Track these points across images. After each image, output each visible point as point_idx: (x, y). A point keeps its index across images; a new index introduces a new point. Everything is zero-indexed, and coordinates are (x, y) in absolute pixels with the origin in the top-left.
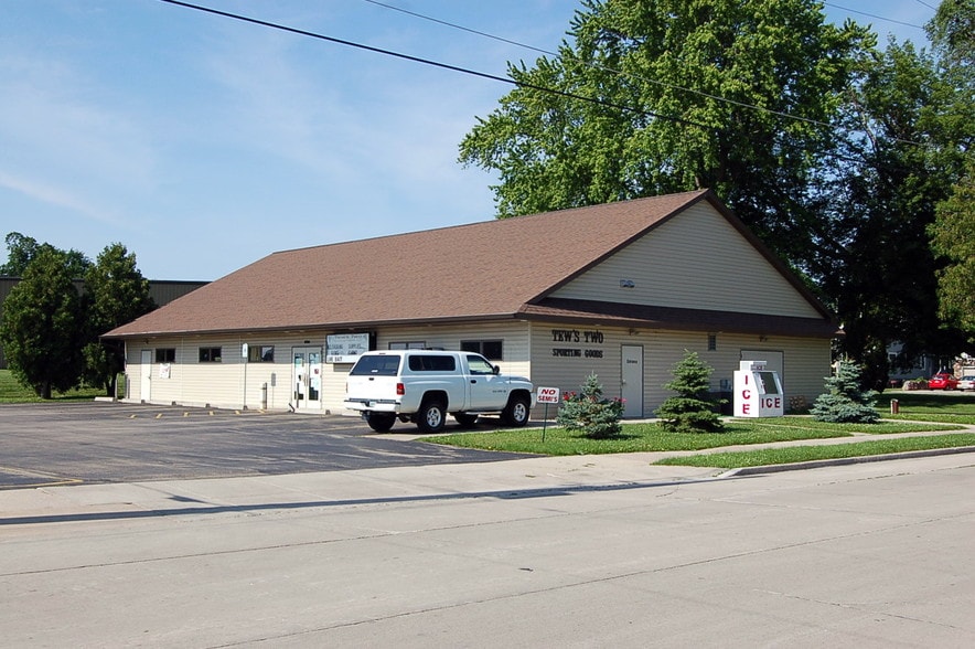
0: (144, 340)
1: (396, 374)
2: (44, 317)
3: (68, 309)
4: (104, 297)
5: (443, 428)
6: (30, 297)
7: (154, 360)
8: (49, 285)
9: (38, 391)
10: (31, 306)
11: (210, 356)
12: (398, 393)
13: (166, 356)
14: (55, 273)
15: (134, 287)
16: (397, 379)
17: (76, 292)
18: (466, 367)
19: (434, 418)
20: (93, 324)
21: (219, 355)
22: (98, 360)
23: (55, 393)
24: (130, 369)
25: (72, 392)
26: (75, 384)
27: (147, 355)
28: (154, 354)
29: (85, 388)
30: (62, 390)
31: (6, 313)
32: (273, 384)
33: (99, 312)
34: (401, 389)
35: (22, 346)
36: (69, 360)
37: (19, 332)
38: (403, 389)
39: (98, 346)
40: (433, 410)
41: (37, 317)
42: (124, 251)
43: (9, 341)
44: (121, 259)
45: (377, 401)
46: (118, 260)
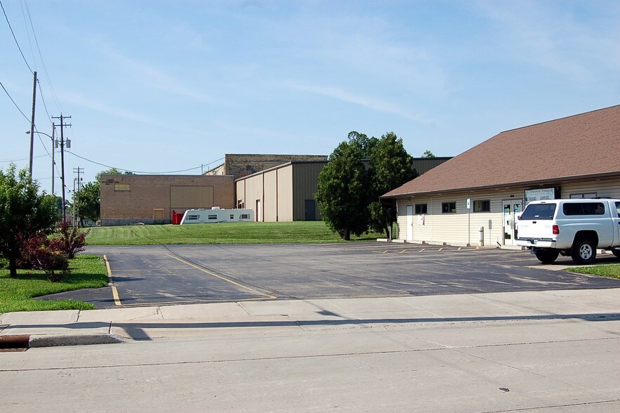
0: (407, 198)
1: (552, 218)
2: (343, 185)
3: (358, 179)
4: (381, 170)
5: (594, 260)
6: (334, 173)
7: (414, 212)
8: (345, 163)
9: (342, 235)
10: (334, 178)
11: (449, 208)
12: (554, 233)
13: (421, 210)
14: (349, 156)
15: (401, 162)
16: (553, 222)
17: (364, 168)
18: (614, 213)
19: (586, 252)
20: (375, 189)
21: (454, 208)
22: (378, 213)
23: (353, 236)
24: (400, 219)
25: (364, 235)
26: (366, 229)
27: (410, 209)
28: (414, 208)
29: (372, 232)
30: (358, 234)
31: (320, 184)
32: (490, 228)
33: (379, 181)
34: (556, 229)
35: (330, 205)
36: (361, 214)
37: (327, 196)
38: (558, 230)
39: (378, 204)
40: (585, 246)
41: (339, 185)
42: (395, 138)
43: (323, 202)
44: (393, 143)
45: (539, 240)
46: (390, 144)
